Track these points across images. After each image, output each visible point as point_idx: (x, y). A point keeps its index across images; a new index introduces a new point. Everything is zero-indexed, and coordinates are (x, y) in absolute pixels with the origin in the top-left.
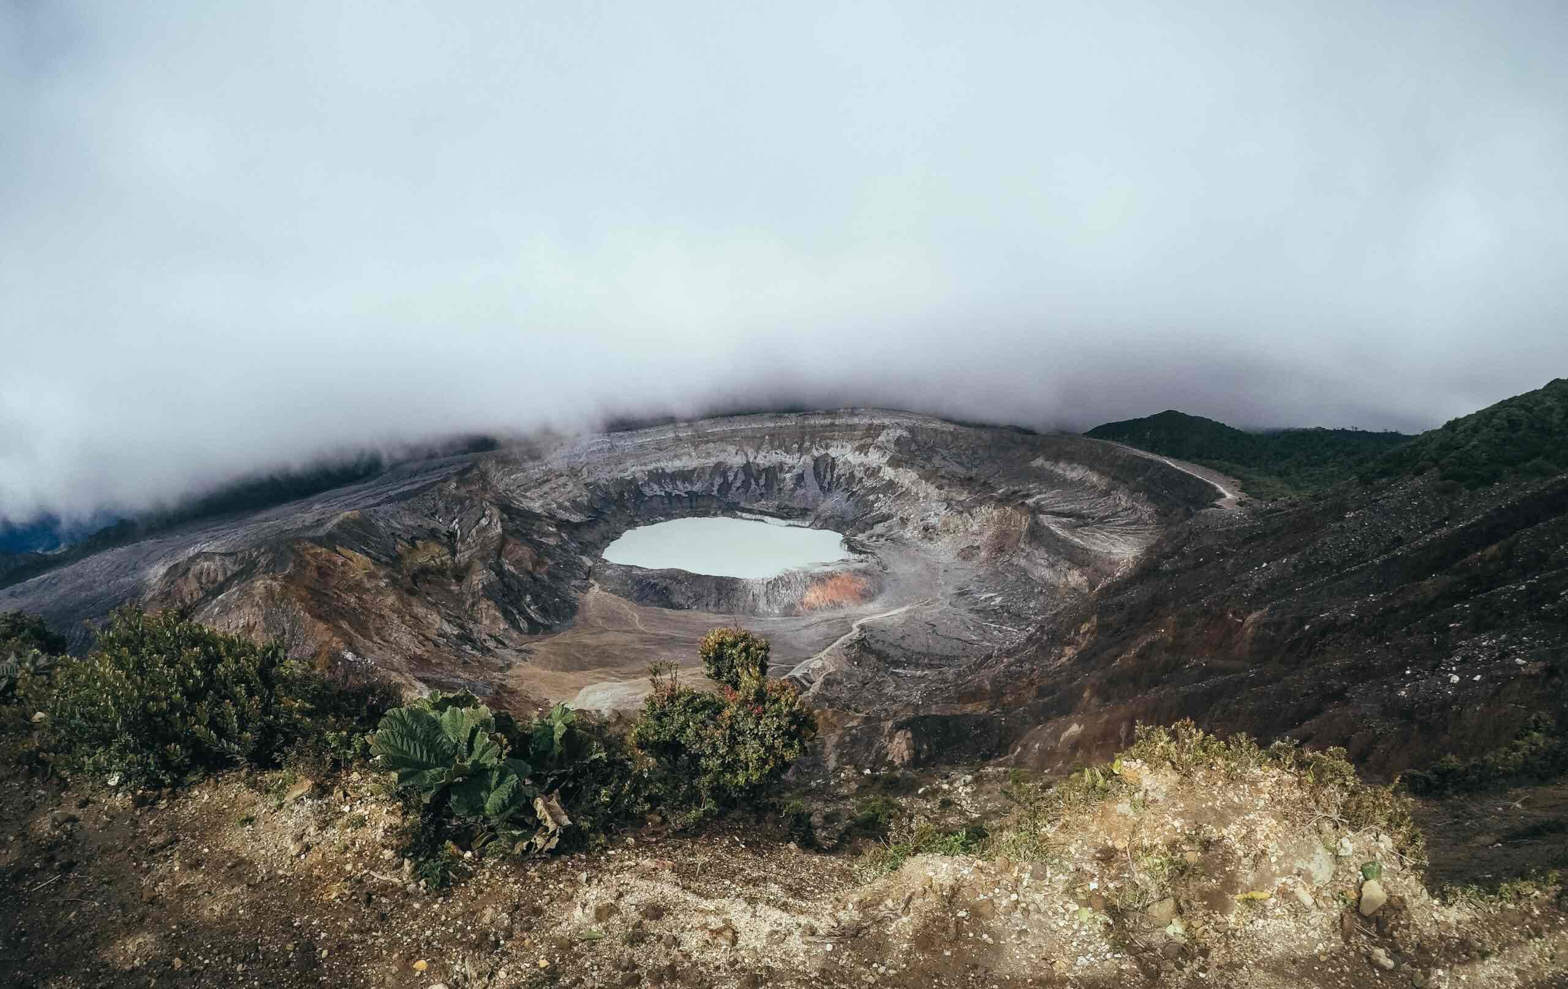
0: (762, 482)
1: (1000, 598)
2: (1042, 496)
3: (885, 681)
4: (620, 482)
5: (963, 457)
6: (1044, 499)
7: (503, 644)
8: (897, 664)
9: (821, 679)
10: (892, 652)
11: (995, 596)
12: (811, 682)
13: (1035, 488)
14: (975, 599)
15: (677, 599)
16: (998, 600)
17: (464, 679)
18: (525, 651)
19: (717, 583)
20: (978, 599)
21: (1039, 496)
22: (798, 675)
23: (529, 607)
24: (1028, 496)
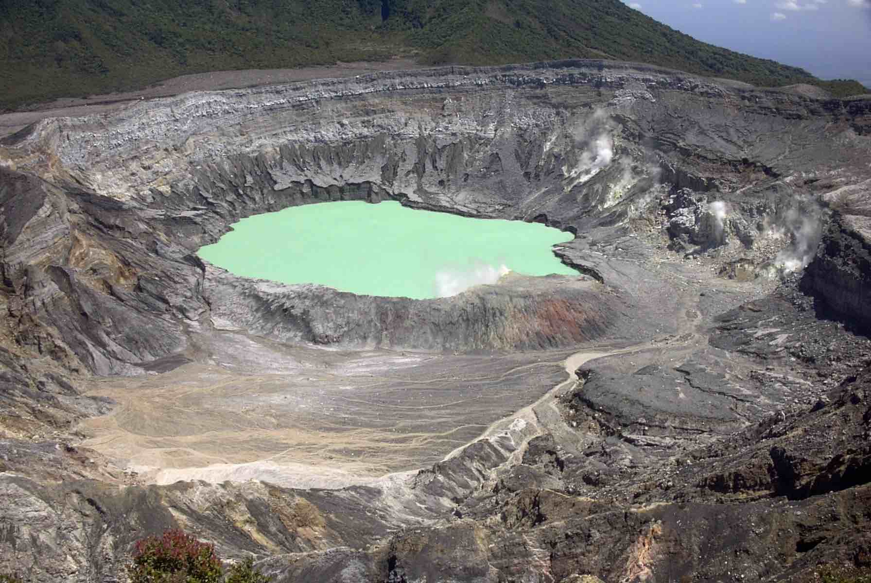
0: (441, 164)
1: (785, 336)
2: (853, 187)
3: (616, 451)
4: (238, 159)
5: (732, 131)
6: (853, 192)
7: (70, 388)
8: (634, 425)
9: (524, 445)
10: (626, 409)
11: (777, 333)
12: (511, 450)
13: (839, 175)
14: (747, 335)
15: (319, 328)
16: (781, 339)
17: (11, 440)
18: (102, 399)
19: (378, 307)
20: (751, 335)
21: (845, 188)
22: (492, 440)
23: (108, 334)
24: (830, 187)
